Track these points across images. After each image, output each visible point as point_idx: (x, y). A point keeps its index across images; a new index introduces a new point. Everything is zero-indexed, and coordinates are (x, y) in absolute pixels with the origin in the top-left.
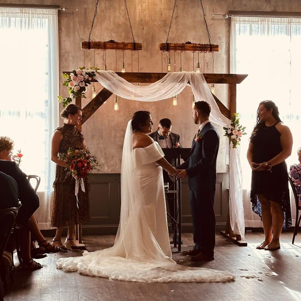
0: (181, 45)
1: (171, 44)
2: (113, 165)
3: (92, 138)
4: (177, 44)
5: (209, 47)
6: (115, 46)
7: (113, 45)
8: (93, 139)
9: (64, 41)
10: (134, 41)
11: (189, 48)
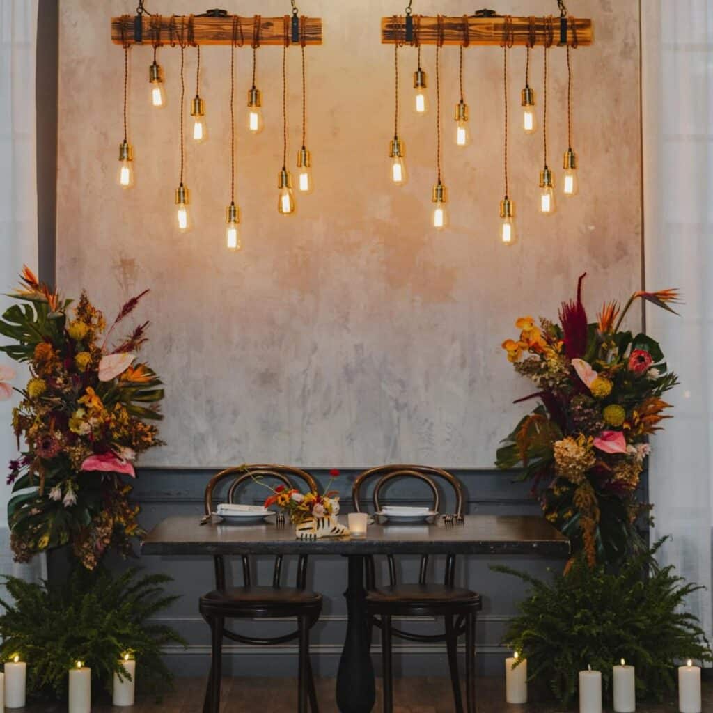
0: (461, 22)
1: (422, 20)
2: (237, 441)
3: (165, 348)
4: (445, 17)
5: (556, 28)
6: (225, 27)
7: (218, 26)
8: (170, 351)
9: (75, 25)
10: (295, 11)
11: (485, 31)
